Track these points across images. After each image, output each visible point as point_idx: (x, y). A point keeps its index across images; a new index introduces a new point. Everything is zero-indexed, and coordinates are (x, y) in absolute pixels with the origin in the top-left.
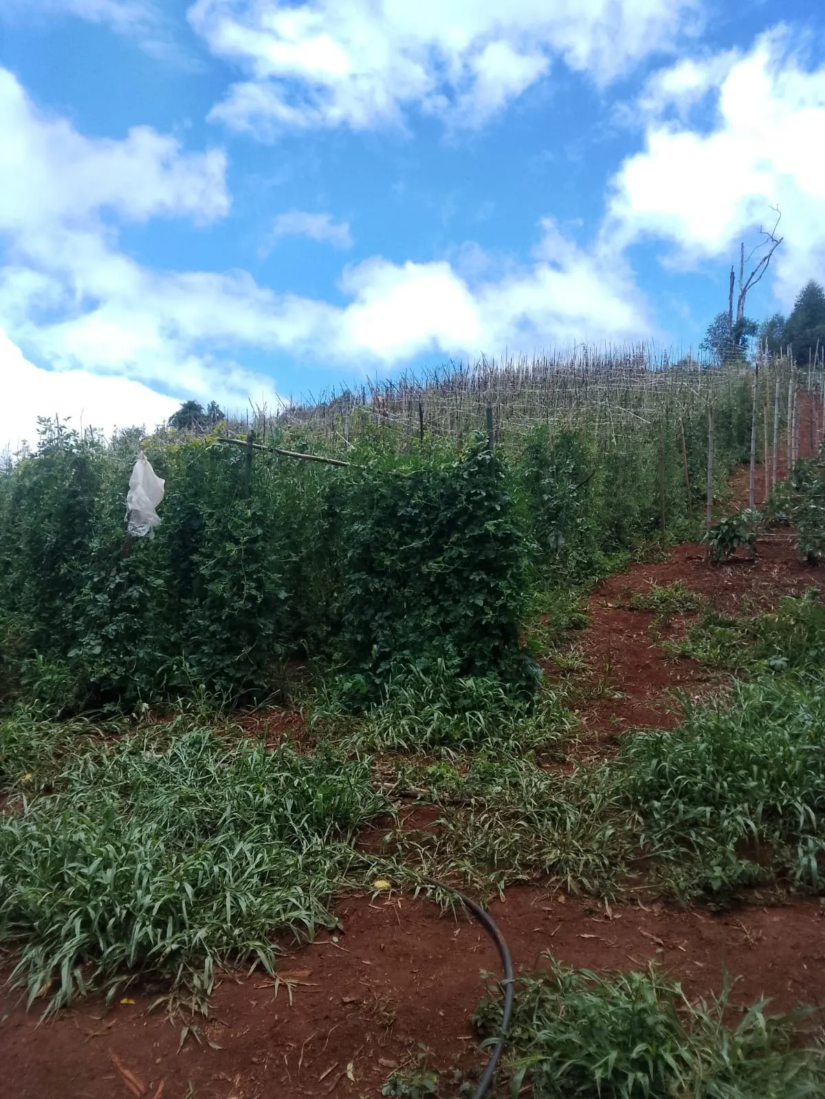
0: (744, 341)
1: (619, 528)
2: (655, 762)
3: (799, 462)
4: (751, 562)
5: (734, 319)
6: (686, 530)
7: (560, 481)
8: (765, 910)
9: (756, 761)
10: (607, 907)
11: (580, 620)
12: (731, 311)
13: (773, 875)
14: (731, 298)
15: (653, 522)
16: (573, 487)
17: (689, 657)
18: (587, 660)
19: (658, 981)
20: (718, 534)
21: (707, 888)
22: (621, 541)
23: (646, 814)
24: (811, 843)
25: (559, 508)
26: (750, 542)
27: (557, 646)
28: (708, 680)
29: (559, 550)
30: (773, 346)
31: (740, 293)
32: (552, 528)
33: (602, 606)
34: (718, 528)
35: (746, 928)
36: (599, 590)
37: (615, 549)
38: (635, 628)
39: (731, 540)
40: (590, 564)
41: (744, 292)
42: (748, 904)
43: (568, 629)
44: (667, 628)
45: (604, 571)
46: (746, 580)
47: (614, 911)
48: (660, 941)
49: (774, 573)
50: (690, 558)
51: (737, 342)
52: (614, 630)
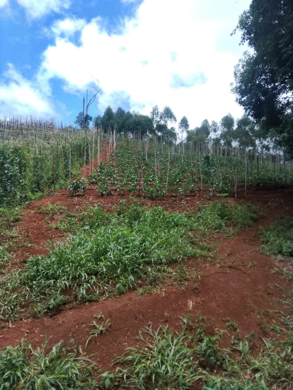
0: (88, 122)
1: (38, 184)
2: (35, 267)
3: (101, 163)
4: (84, 195)
5: (85, 114)
6: (63, 185)
7: (12, 165)
8: (68, 311)
9: (71, 262)
10: (10, 324)
11: (19, 218)
12: (84, 111)
13: (72, 298)
14: (84, 107)
15: (52, 182)
16: (18, 168)
17: (58, 229)
18: (20, 233)
19: (24, 346)
20: (73, 186)
21: (49, 308)
22: (39, 188)
23: (31, 287)
24: (85, 286)
25: (11, 176)
26: (83, 189)
27: (8, 229)
28: (63, 236)
29: (12, 192)
30: (97, 125)
31: (87, 106)
32: (9, 183)
33: (29, 213)
34: (73, 184)
35: (60, 319)
36: (28, 207)
37: (37, 191)
38: (41, 220)
39: (77, 188)
40: (26, 197)
41: (88, 106)
42: (63, 310)
43: (13, 222)
44: (52, 219)
45: (31, 199)
46: (82, 202)
47: (13, 325)
48: (28, 331)
49: (91, 199)
50: (64, 195)
51: (86, 123)
52: (32, 221)
